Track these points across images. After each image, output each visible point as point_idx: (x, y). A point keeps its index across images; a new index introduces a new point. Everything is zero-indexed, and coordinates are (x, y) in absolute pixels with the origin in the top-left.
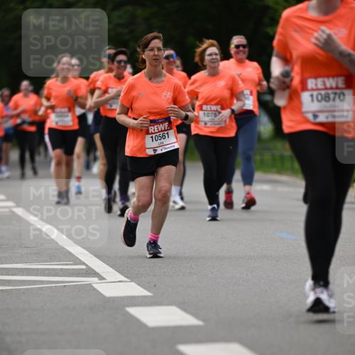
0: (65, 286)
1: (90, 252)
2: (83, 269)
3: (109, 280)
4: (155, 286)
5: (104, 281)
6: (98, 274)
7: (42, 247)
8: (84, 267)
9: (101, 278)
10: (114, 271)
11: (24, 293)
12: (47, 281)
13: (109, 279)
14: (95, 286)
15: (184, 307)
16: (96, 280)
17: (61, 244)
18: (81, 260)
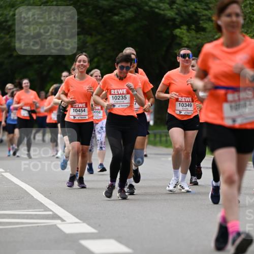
0: (38, 226)
1: (55, 203)
2: (50, 215)
4: (100, 226)
5: (63, 222)
6: (61, 217)
7: (22, 200)
8: (51, 213)
10: (71, 215)
12: (26, 223)
13: (68, 221)
14: (59, 226)
15: (119, 240)
16: (59, 221)
17: (35, 198)
18: (49, 208)
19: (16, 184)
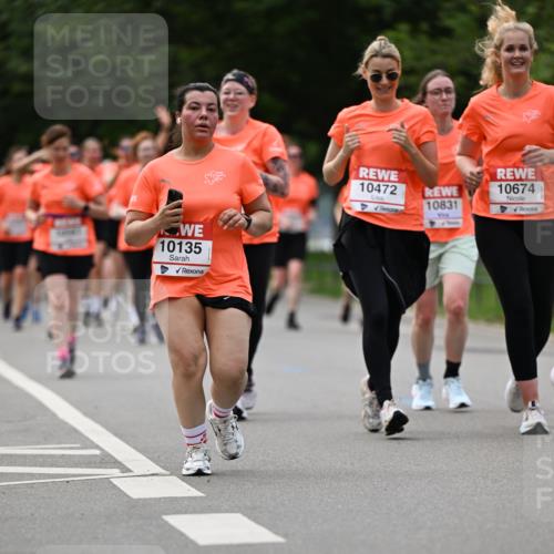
2: (96, 456)
3: (136, 472)
5: (125, 474)
6: (120, 463)
8: (97, 452)
9: (125, 469)
10: (145, 458)
11: (4, 493)
12: (40, 474)
14: (115, 481)
15: (254, 514)
16: (116, 472)
18: (92, 442)
19: (17, 388)
